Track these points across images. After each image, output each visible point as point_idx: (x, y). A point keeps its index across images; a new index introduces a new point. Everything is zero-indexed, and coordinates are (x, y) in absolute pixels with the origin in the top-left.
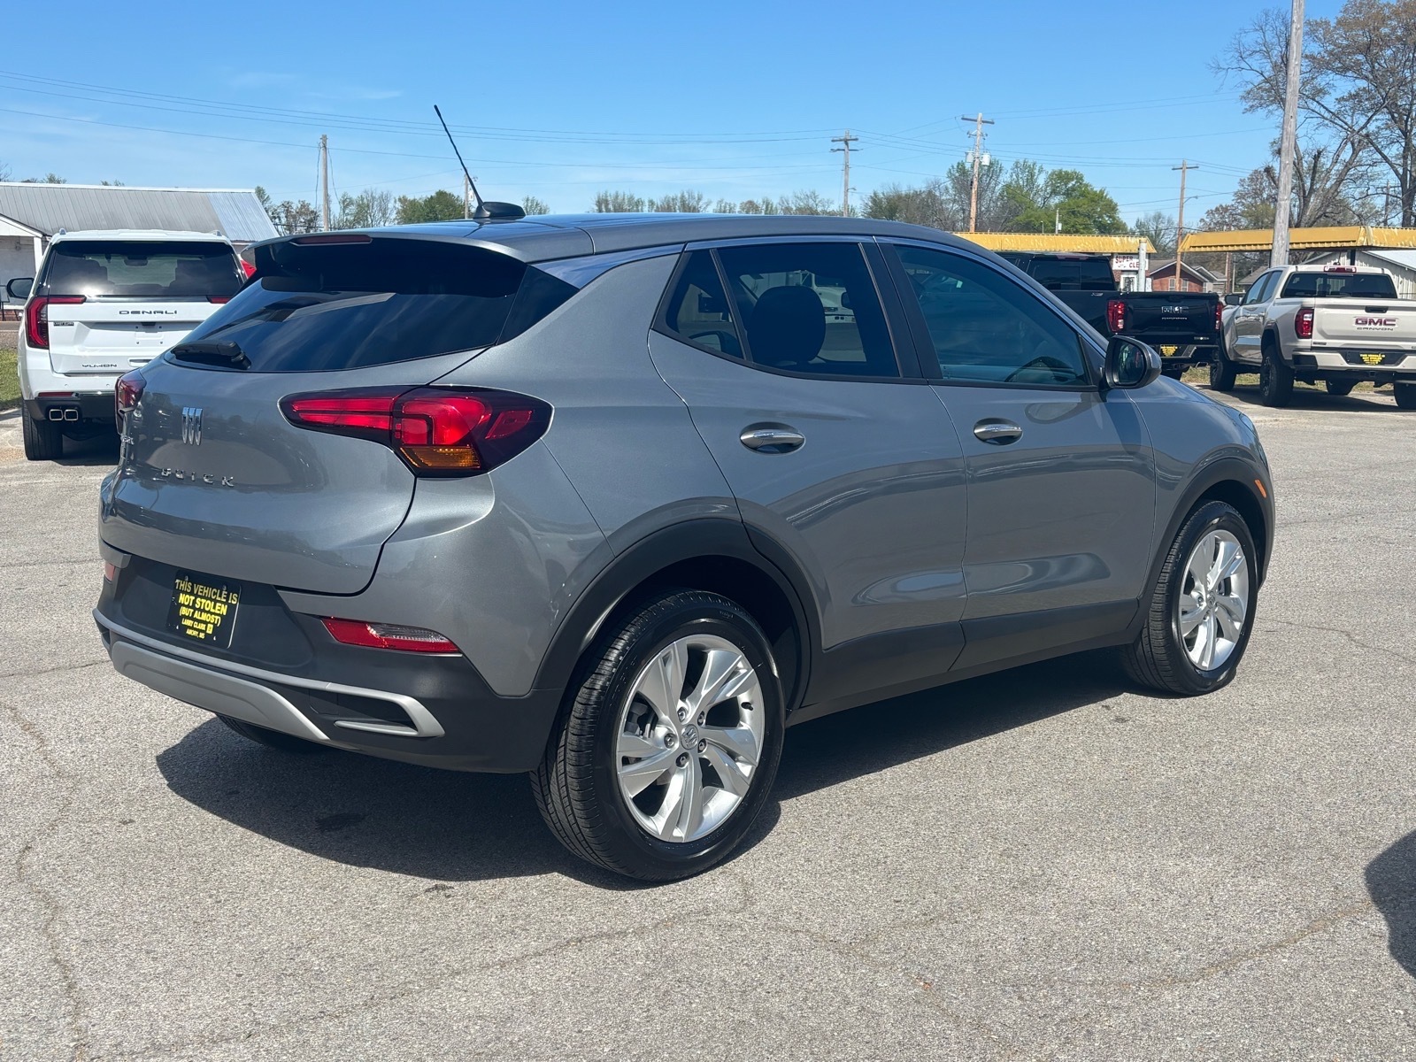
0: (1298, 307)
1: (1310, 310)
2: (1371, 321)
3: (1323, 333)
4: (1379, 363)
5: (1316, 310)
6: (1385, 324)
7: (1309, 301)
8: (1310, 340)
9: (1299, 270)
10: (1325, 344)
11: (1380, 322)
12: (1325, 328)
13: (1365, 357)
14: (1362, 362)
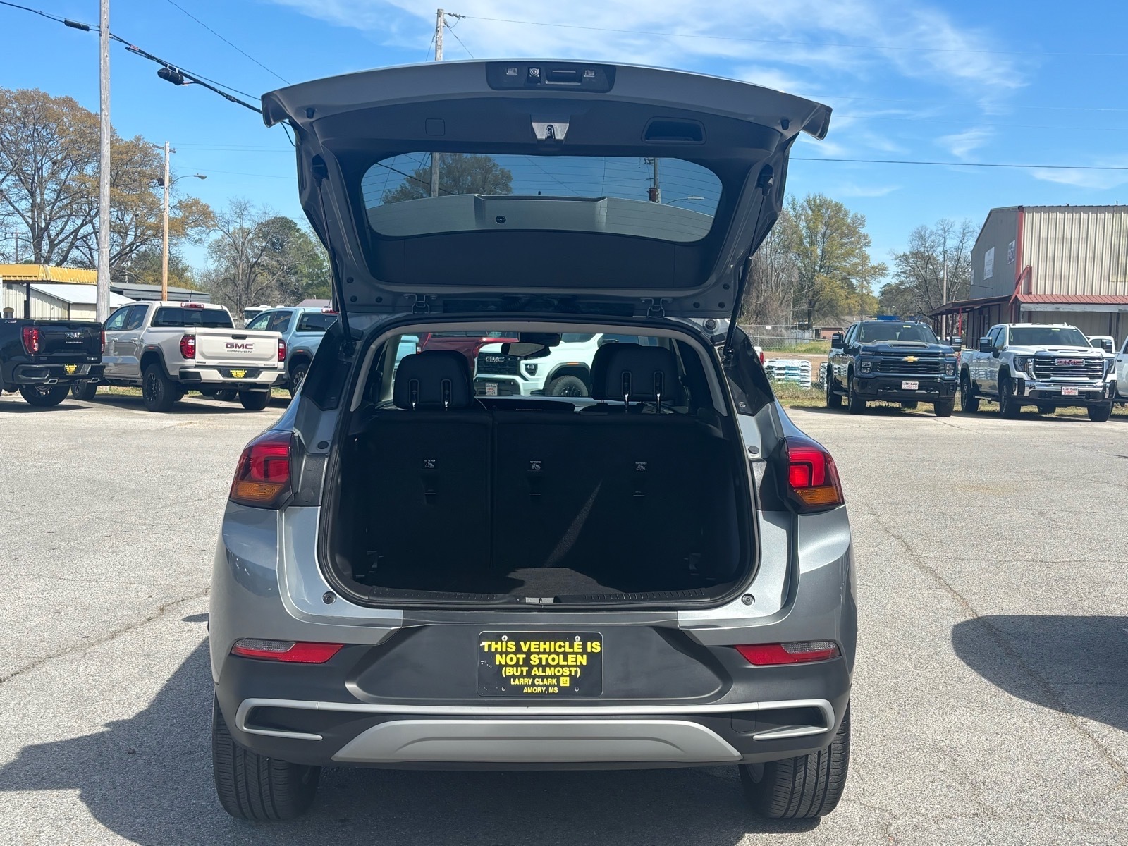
0: (182, 335)
1: (193, 337)
2: (237, 346)
3: (203, 354)
4: (244, 377)
5: (197, 337)
6: (246, 348)
7: (191, 330)
8: (193, 360)
9: (163, 305)
10: (205, 363)
11: (243, 346)
12: (205, 351)
13: (233, 372)
14: (231, 376)
